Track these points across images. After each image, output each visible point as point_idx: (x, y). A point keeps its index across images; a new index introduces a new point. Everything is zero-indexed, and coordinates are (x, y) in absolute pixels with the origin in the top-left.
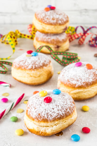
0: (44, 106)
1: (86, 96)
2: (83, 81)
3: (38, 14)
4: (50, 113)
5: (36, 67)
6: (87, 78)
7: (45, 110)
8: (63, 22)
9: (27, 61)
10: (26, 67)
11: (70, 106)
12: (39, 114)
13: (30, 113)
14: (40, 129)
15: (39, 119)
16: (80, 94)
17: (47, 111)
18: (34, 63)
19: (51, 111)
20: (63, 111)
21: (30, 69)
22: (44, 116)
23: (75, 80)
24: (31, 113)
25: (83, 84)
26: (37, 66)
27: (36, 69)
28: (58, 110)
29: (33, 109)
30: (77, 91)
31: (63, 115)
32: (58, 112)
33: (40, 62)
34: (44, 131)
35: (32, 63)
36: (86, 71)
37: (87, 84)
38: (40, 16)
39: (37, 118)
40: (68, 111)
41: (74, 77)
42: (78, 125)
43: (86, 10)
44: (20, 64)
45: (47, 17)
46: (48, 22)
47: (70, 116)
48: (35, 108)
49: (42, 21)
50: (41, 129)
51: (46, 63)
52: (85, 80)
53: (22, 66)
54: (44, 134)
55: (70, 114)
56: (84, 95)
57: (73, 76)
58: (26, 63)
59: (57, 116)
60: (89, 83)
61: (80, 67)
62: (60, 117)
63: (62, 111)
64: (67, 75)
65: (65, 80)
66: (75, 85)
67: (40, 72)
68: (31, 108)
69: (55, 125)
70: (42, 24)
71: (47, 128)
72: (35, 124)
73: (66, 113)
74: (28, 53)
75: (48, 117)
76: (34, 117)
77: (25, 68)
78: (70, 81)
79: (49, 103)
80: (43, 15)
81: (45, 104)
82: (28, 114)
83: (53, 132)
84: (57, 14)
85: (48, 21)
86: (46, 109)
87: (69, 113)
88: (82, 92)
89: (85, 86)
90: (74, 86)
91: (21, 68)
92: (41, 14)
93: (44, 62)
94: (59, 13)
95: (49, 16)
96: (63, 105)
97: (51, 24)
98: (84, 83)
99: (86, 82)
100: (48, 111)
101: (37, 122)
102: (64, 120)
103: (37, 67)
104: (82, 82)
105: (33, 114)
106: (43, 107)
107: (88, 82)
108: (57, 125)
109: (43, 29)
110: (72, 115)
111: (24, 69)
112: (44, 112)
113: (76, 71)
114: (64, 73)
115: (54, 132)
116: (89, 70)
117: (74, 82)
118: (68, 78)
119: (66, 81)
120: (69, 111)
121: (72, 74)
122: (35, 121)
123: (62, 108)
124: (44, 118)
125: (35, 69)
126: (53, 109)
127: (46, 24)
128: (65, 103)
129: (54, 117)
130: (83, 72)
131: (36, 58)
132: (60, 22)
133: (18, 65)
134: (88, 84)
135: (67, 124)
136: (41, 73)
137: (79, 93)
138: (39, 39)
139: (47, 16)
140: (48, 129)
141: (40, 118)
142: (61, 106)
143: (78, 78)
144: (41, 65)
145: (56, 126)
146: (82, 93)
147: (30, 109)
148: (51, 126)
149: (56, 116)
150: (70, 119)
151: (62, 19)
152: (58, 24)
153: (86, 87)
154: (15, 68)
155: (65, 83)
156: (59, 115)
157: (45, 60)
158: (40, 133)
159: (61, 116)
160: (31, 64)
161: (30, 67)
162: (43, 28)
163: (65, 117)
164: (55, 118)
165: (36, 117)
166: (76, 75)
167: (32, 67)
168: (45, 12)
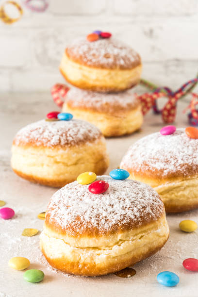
0: (90, 200)
1: (188, 198)
2: (180, 162)
3: (73, 48)
4: (105, 214)
5: (69, 142)
6: (190, 156)
7: (92, 207)
8: (127, 62)
9: (48, 129)
10: (44, 141)
11: (151, 202)
12: (78, 218)
13: (56, 218)
14: (79, 255)
15: (78, 230)
16: (173, 193)
17: (95, 211)
18: (64, 133)
19: (106, 211)
20: (135, 209)
21: (55, 146)
22: (89, 221)
23: (160, 161)
24: (59, 219)
25: (179, 167)
26: (70, 139)
27: (69, 145)
28: (124, 208)
29: (63, 209)
30: (167, 185)
31: (135, 220)
32: (123, 213)
33: (79, 131)
34: (88, 261)
35: (60, 133)
36: (187, 143)
37: (190, 168)
38: (78, 52)
39: (72, 227)
40: (147, 212)
41: (158, 155)
42: (173, 257)
43: (177, 60)
44: (31, 137)
45: (92, 52)
46: (95, 63)
47: (152, 226)
48: (68, 207)
49: (81, 60)
50: (81, 255)
51: (91, 135)
52: (185, 160)
53: (36, 139)
54: (88, 268)
55: (152, 221)
56: (184, 196)
57: (156, 153)
58: (46, 134)
59: (122, 220)
60: (194, 168)
61: (172, 135)
62: (129, 223)
63: (133, 210)
64: (141, 154)
65: (137, 163)
66: (162, 171)
67: (78, 153)
68: (57, 208)
69: (117, 243)
70: (80, 69)
71: (98, 252)
72: (67, 243)
73: (142, 215)
74: (50, 116)
75: (98, 224)
76: (64, 224)
77: (43, 144)
78: (150, 164)
79: (102, 195)
80: (85, 48)
81: (91, 198)
82: (51, 221)
83: (111, 261)
84: (115, 47)
85: (94, 60)
86: (94, 207)
87: (150, 216)
88: (178, 187)
89: (185, 172)
90: (158, 174)
91: (34, 145)
92: (79, 47)
93: (87, 132)
94: (120, 46)
95: (97, 50)
96: (135, 199)
97: (102, 67)
98: (182, 166)
99: (186, 164)
100: (99, 209)
101: (73, 236)
102: (138, 234)
103: (72, 141)
104: (177, 164)
105: (64, 219)
106: (86, 204)
107: (192, 163)
108: (122, 245)
109: (84, 79)
110: (157, 222)
111: (40, 145)
112: (88, 213)
113: (163, 143)
114: (135, 150)
115: (115, 262)
116: (193, 141)
117: (159, 166)
118: (143, 159)
119: (140, 166)
120: (151, 211)
121: (153, 150)
122: (67, 235)
123: (133, 204)
124: (90, 226)
125: (66, 146)
126: (112, 206)
127: (90, 66)
128: (140, 195)
129: (114, 222)
130: (179, 144)
131: (69, 123)
132: (122, 62)
133: (28, 137)
134: (192, 169)
135: (145, 245)
136: (80, 155)
137: (170, 192)
138: (76, 104)
139: (92, 49)
140: (99, 255)
141: (81, 227)
142: (130, 199)
143: (169, 157)
144: (80, 136)
145: (120, 245)
146: (178, 192)
147: (54, 210)
148: (107, 248)
149: (119, 220)
150: (152, 231)
151: (126, 56)
152: (118, 67)
153: (187, 176)
154: (19, 145)
155: (138, 171)
156: (126, 218)
157: (89, 128)
158: (80, 266)
159: (133, 221)
160: (57, 134)
161: (54, 141)
162: (84, 76)
163: (140, 224)
164: (117, 224)
165: (70, 225)
166: (164, 151)
167: (60, 140)
168: (88, 42)
